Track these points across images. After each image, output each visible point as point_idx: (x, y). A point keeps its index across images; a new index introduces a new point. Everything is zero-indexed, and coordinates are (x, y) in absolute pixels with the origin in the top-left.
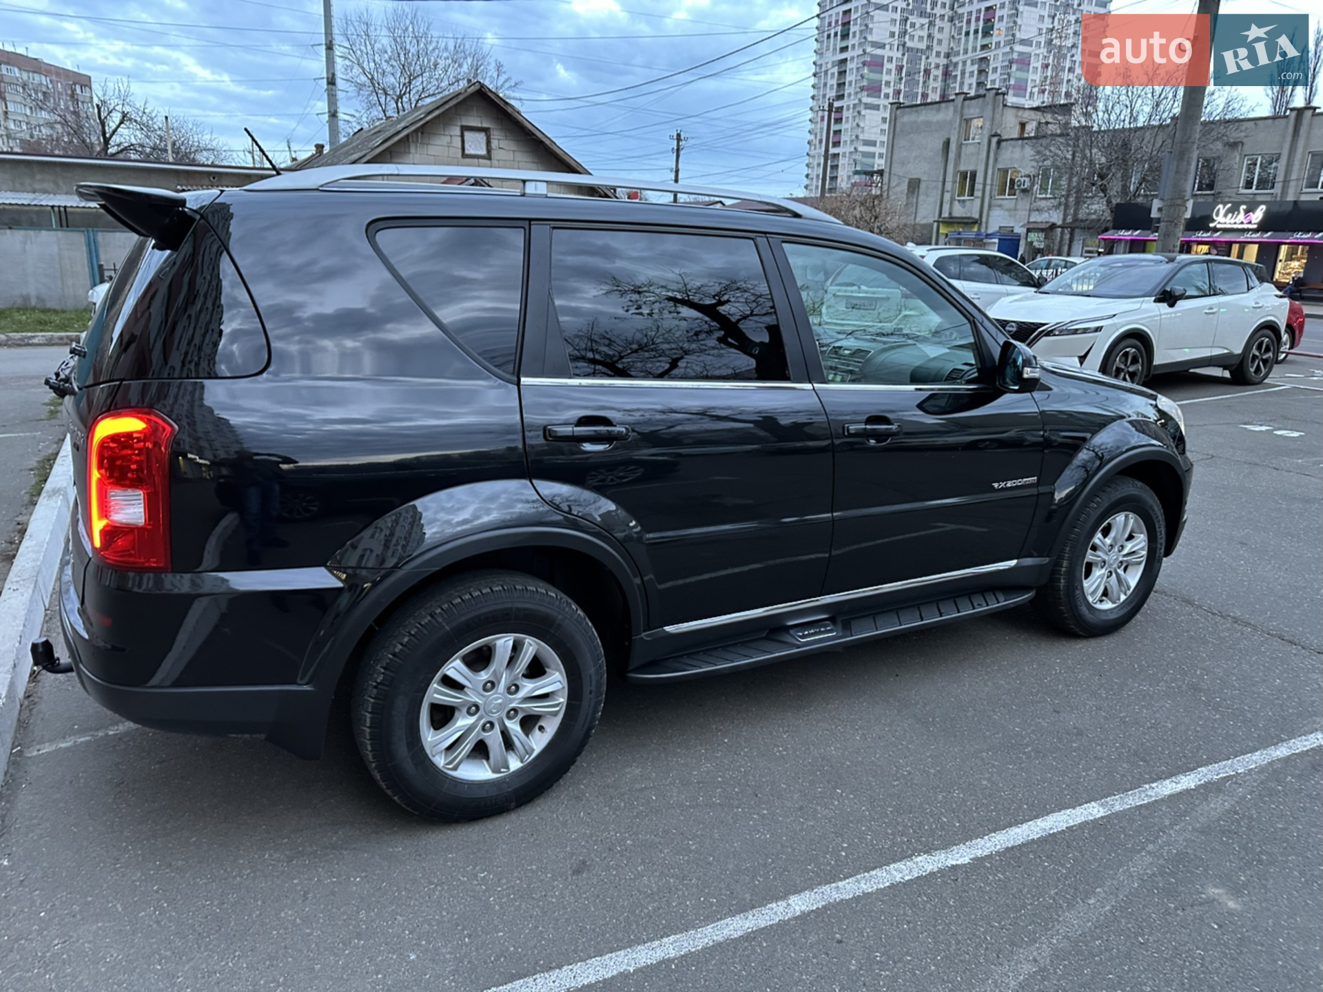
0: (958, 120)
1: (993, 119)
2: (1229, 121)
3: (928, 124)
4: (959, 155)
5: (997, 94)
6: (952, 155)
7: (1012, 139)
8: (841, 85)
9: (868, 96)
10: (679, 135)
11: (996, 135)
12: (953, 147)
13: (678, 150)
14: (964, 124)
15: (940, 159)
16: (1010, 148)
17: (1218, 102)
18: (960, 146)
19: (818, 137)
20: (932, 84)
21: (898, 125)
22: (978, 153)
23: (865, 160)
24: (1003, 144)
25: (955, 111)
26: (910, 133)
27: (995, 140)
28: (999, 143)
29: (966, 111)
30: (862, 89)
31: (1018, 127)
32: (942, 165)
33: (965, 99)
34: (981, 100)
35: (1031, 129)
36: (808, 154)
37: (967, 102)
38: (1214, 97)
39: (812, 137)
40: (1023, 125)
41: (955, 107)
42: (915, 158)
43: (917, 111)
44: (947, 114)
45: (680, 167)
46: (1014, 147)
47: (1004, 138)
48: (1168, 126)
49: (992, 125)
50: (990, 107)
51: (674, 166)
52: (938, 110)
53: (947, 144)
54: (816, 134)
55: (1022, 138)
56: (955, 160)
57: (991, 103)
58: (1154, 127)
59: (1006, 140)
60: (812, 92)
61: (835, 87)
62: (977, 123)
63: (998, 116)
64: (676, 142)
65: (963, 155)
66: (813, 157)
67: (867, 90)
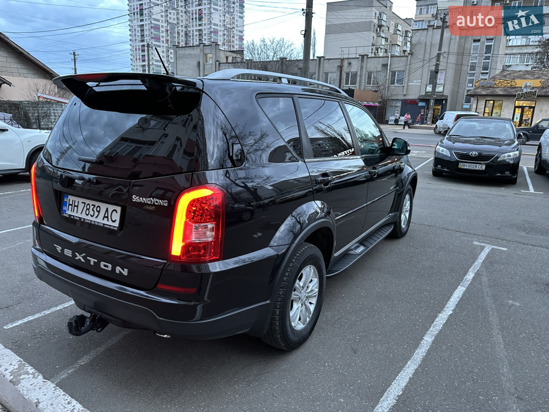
0: (202, 54)
1: (216, 54)
2: (299, 60)
3: (190, 55)
4: (204, 68)
5: (216, 45)
6: (201, 68)
7: (224, 63)
8: (142, 36)
9: (155, 41)
10: (74, 53)
11: (218, 61)
12: (201, 65)
13: (75, 59)
14: (205, 56)
15: (196, 69)
16: (224, 67)
17: (294, 53)
18: (204, 65)
19: (135, 57)
20: (181, 38)
21: (178, 55)
22: (212, 68)
23: (157, 68)
24: (221, 65)
25: (201, 51)
26: (183, 58)
27: (217, 63)
28: (219, 64)
29: (205, 51)
30: (152, 38)
31: (225, 59)
32: (198, 72)
33: (204, 46)
34: (210, 46)
35: (230, 60)
36: (131, 64)
37: (205, 47)
38: (293, 51)
39: (132, 57)
40: (227, 58)
41: (200, 49)
42: (186, 69)
43: (185, 50)
44: (197, 51)
45: (77, 67)
46: (225, 66)
47: (221, 62)
48: (279, 61)
49: (216, 57)
50: (214, 50)
51: (74, 67)
52: (194, 49)
53: (199, 63)
54: (134, 56)
55: (227, 63)
56: (203, 70)
57: (214, 48)
58: (274, 61)
59: (222, 63)
60: (130, 38)
61: (140, 36)
62: (210, 56)
63: (218, 54)
64: (73, 56)
65: (206, 68)
66: (134, 66)
67: (154, 39)
